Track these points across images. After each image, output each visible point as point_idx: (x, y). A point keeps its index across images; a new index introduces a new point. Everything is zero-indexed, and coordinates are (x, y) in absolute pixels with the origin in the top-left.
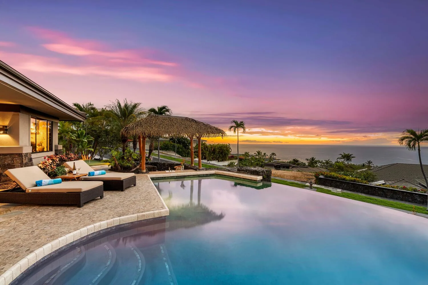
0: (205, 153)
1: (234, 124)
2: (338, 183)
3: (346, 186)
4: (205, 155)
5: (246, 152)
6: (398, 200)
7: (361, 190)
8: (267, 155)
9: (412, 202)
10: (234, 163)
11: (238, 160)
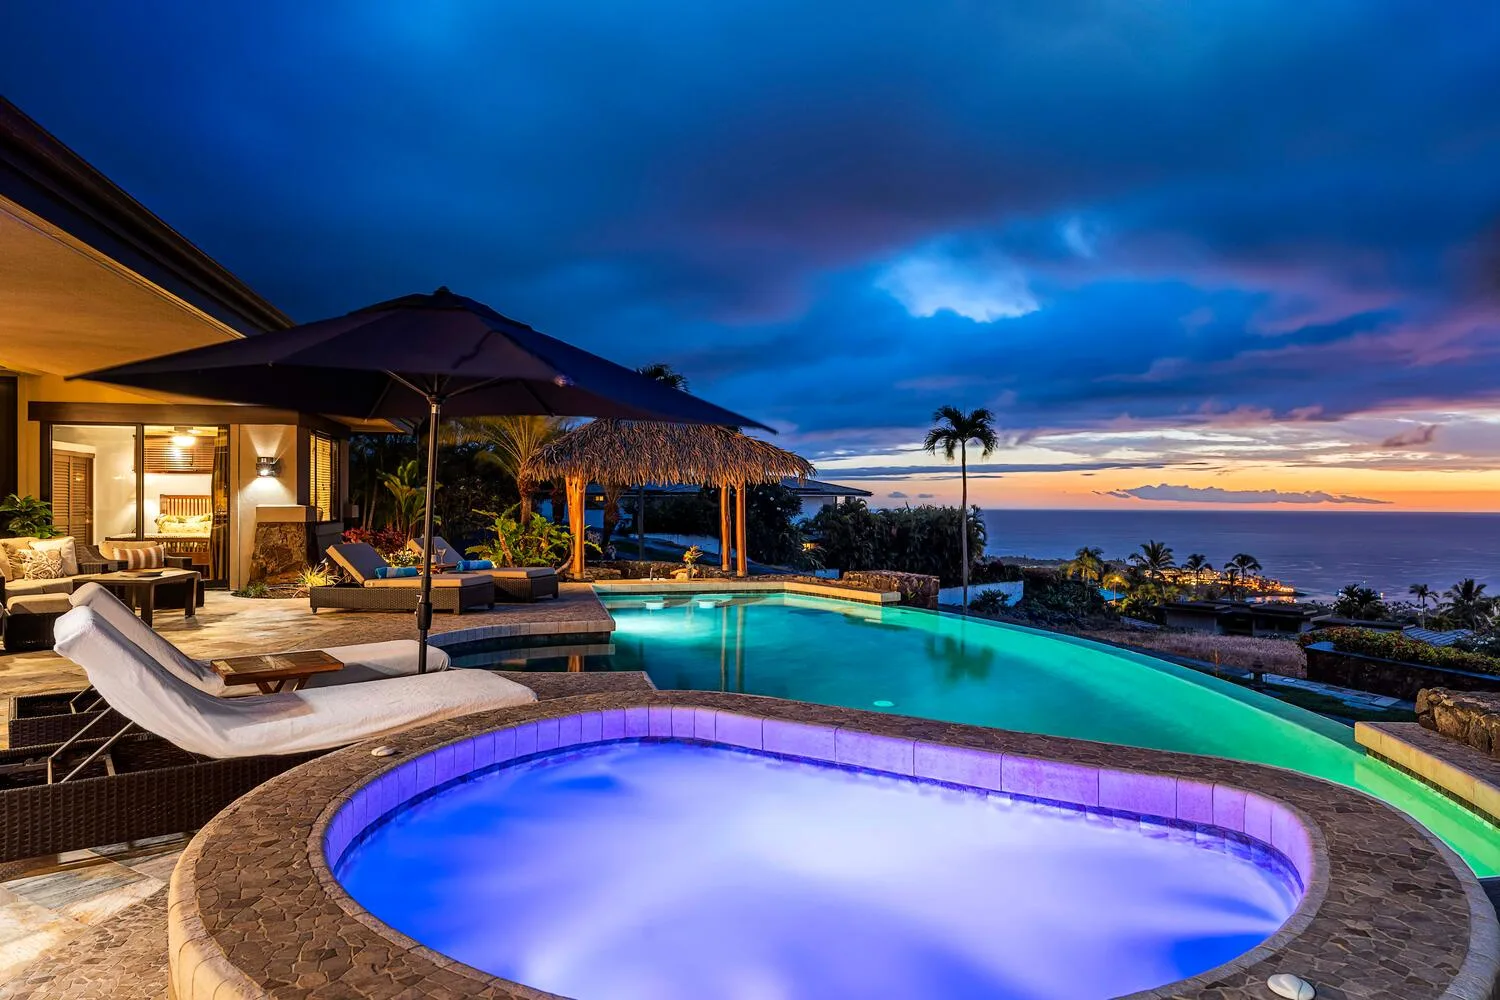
0: (859, 549)
1: (944, 424)
2: (1388, 675)
3: (1420, 682)
5: (1086, 550)
10: (1000, 598)
11: (1022, 582)
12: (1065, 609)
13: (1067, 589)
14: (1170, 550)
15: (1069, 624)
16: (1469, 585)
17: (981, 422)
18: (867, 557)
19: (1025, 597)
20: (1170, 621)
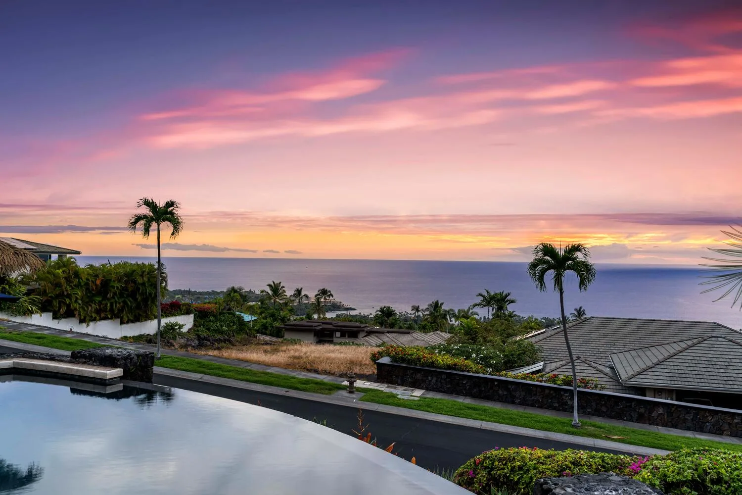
0: (69, 296)
1: (145, 211)
2: (419, 376)
3: (435, 379)
4: (68, 301)
5: (233, 288)
6: (535, 407)
7: (465, 389)
8: (306, 296)
9: (559, 410)
10: (177, 327)
11: (193, 315)
12: (222, 333)
13: (223, 318)
14: (284, 287)
15: (225, 342)
16: (437, 303)
17: (172, 210)
18: (76, 302)
19: (194, 325)
20: (288, 336)
